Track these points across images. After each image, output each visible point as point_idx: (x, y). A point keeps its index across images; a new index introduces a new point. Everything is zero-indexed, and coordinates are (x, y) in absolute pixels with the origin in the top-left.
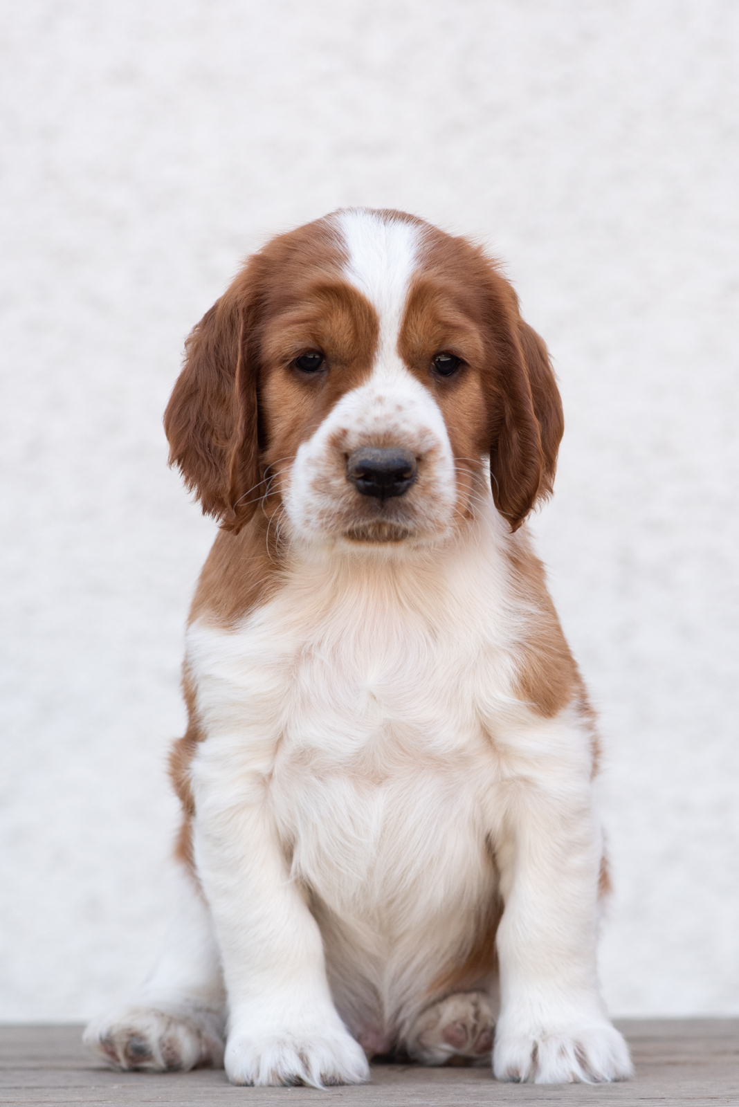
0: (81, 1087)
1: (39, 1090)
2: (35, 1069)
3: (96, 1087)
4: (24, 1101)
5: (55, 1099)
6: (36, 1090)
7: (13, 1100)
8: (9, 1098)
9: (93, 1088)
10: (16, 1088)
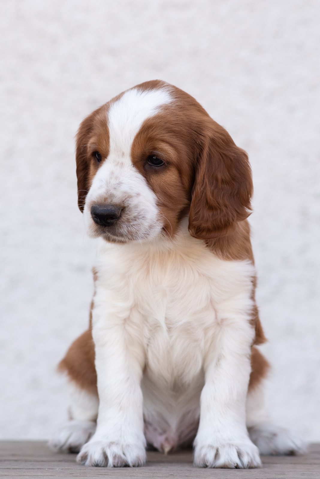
0: (40, 469)
1: (20, 470)
2: (16, 461)
3: (48, 469)
4: (14, 475)
5: (29, 474)
6: (18, 470)
7: (8, 474)
8: (6, 474)
9: (47, 469)
10: (8, 469)
